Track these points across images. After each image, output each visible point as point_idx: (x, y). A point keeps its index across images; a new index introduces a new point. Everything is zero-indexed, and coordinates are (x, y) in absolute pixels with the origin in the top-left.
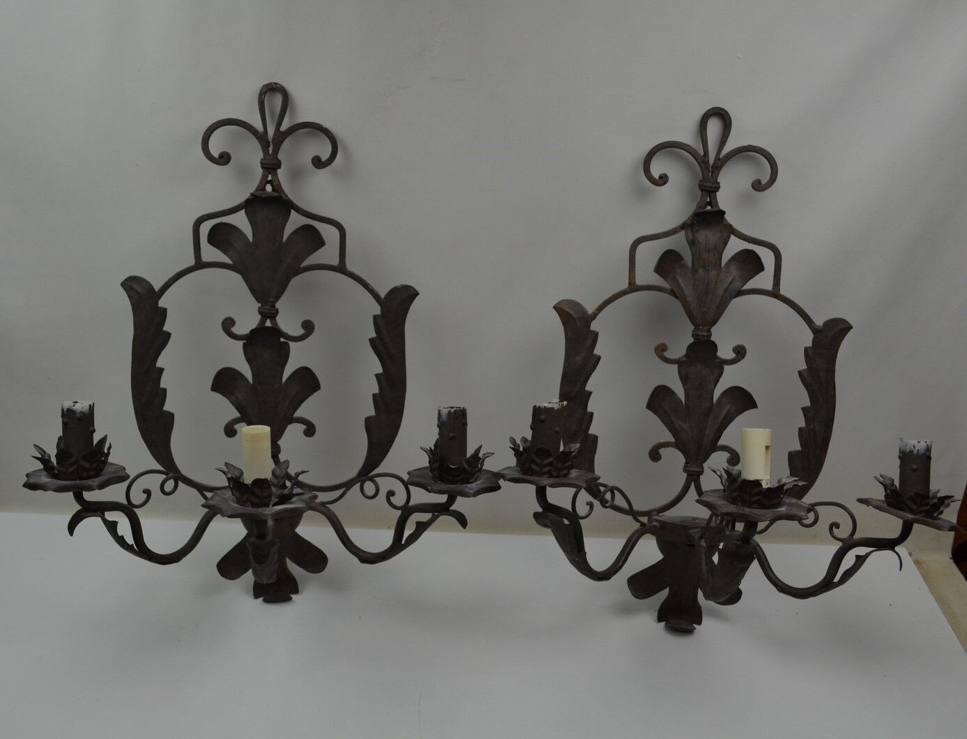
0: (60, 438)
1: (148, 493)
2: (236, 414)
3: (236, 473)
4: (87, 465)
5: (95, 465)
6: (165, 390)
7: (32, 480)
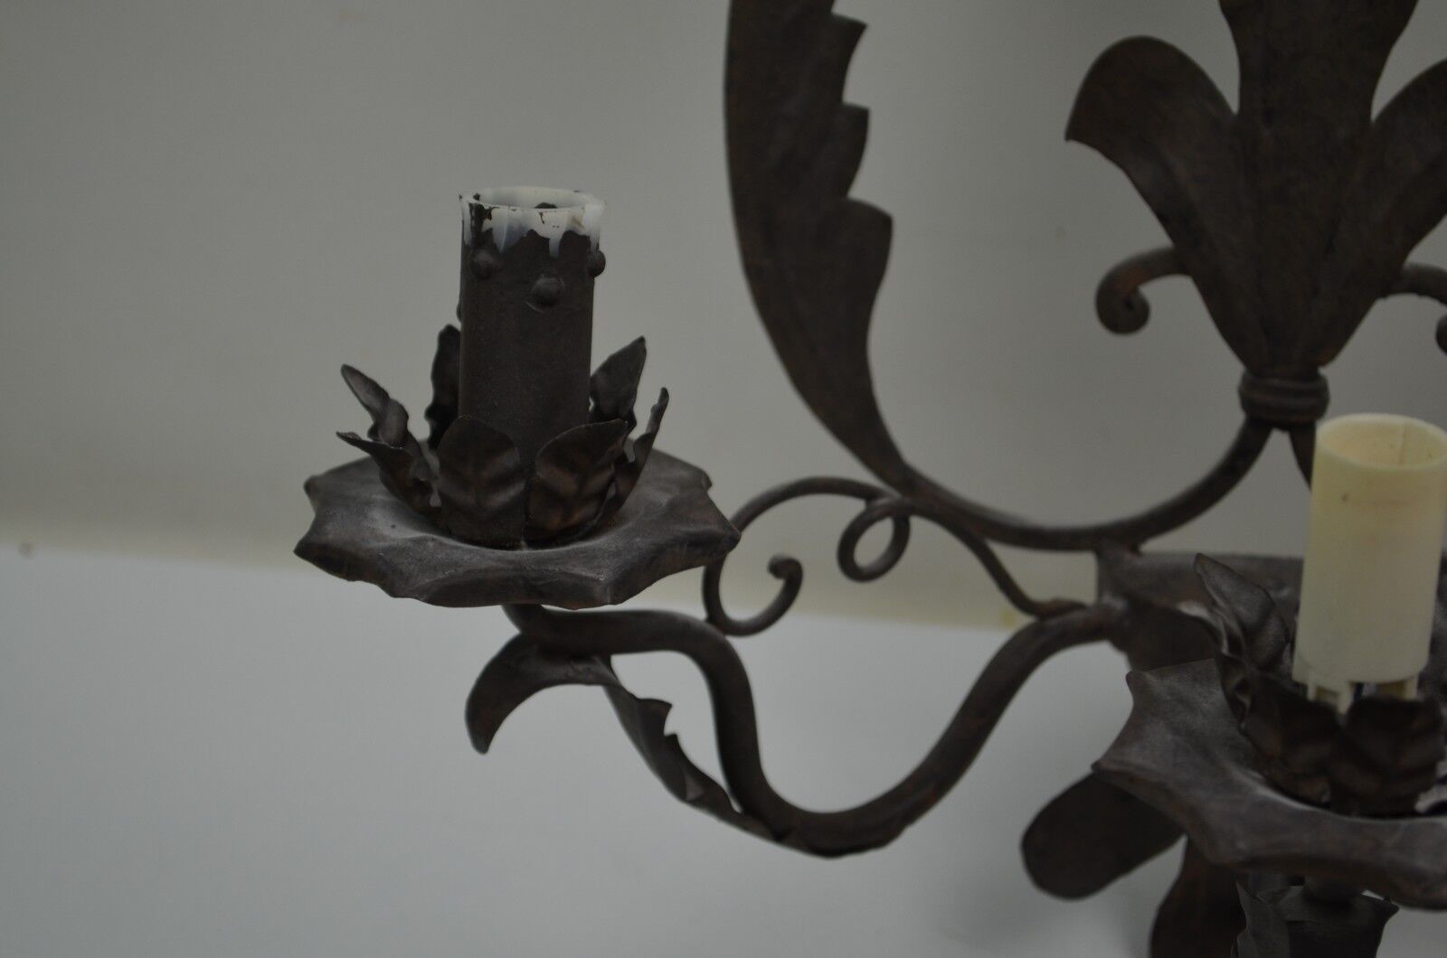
0: (448, 337)
1: (789, 573)
2: (1152, 236)
3: (1241, 609)
4: (565, 483)
5: (598, 481)
6: (860, 118)
7: (336, 533)
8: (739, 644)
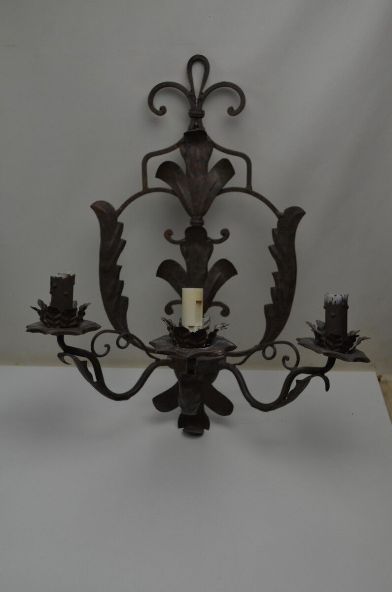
8: (98, 358)
